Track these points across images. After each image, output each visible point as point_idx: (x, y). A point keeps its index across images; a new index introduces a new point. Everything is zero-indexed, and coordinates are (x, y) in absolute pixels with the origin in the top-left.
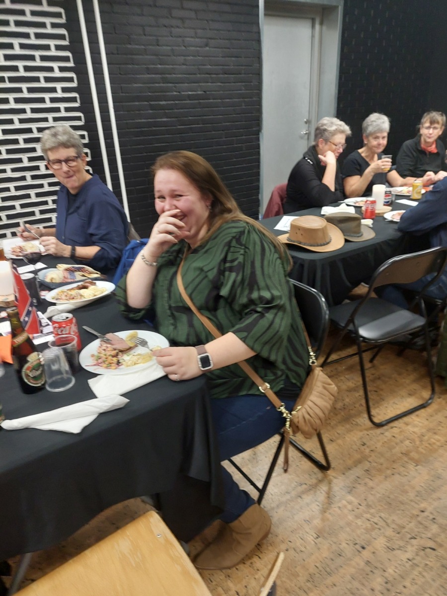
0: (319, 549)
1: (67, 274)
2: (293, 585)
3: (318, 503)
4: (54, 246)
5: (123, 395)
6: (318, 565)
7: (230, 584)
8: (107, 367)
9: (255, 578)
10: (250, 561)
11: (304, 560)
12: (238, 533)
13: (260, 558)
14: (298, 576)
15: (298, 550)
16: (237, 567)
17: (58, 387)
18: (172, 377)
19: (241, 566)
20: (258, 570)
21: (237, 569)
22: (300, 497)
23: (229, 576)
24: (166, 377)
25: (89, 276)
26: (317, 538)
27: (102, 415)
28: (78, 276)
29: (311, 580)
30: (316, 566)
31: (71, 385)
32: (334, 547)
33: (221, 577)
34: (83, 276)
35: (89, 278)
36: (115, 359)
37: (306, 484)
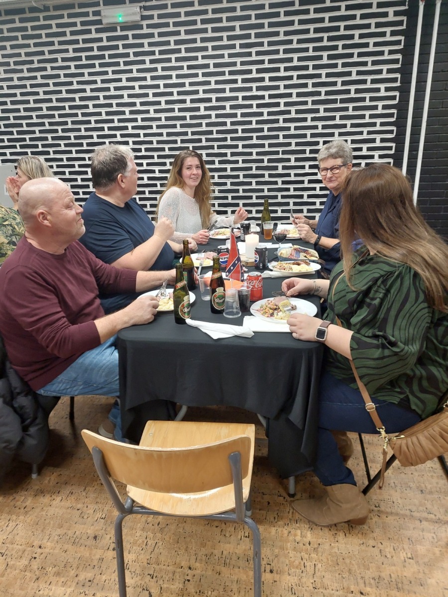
0: (404, 566)
1: (294, 253)
2: (358, 572)
3: (435, 537)
4: (305, 232)
5: (254, 332)
6: (392, 575)
7: (309, 534)
8: (262, 314)
9: (331, 545)
10: (336, 532)
11: (383, 564)
12: (331, 500)
13: (345, 535)
14: (368, 569)
15: (383, 554)
16: (323, 528)
17: (229, 315)
18: (294, 335)
19: (326, 530)
20: (337, 541)
21: (321, 529)
22: (421, 521)
23: (312, 529)
24: (291, 333)
25: (310, 258)
26: (410, 558)
27: (236, 337)
28: (302, 256)
29: (377, 580)
30: (390, 575)
31: (236, 316)
32: (421, 576)
33: (305, 526)
34: (305, 257)
35: (308, 259)
36: (271, 311)
37: (435, 515)
